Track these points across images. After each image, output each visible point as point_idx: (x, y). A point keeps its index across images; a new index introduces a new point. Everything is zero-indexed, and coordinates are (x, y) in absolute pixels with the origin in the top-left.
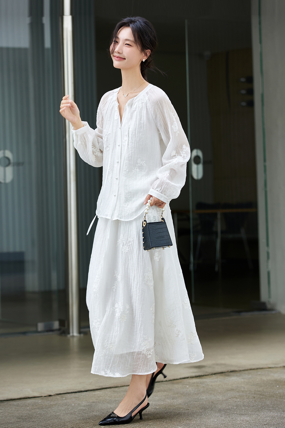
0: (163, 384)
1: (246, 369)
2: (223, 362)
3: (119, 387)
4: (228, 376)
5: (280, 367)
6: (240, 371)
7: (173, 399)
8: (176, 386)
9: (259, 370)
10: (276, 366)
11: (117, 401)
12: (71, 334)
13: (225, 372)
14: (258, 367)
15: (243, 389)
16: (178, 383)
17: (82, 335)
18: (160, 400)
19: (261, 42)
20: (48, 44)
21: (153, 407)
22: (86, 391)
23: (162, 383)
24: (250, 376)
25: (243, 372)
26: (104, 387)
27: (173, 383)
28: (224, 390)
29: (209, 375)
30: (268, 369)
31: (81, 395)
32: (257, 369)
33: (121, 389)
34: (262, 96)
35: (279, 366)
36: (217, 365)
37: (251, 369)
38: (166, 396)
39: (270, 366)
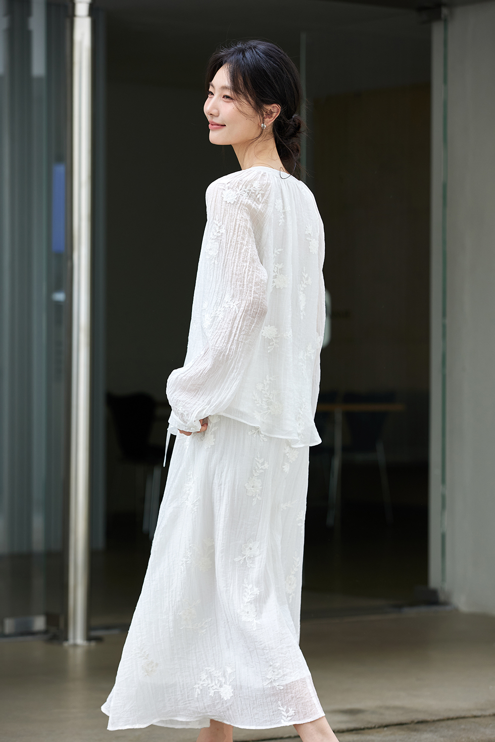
1: (441, 717)
2: (397, 703)
4: (416, 730)
5: (490, 716)
6: (434, 721)
9: (461, 720)
10: (484, 713)
12: (71, 641)
13: (407, 724)
14: (458, 714)
17: (93, 644)
19: (445, 81)
20: (38, 67)
24: (451, 733)
25: (438, 723)
29: (374, 728)
30: (473, 720)
32: (457, 718)
34: (445, 187)
35: (487, 713)
36: (388, 708)
37: (448, 719)
39: (475, 713)
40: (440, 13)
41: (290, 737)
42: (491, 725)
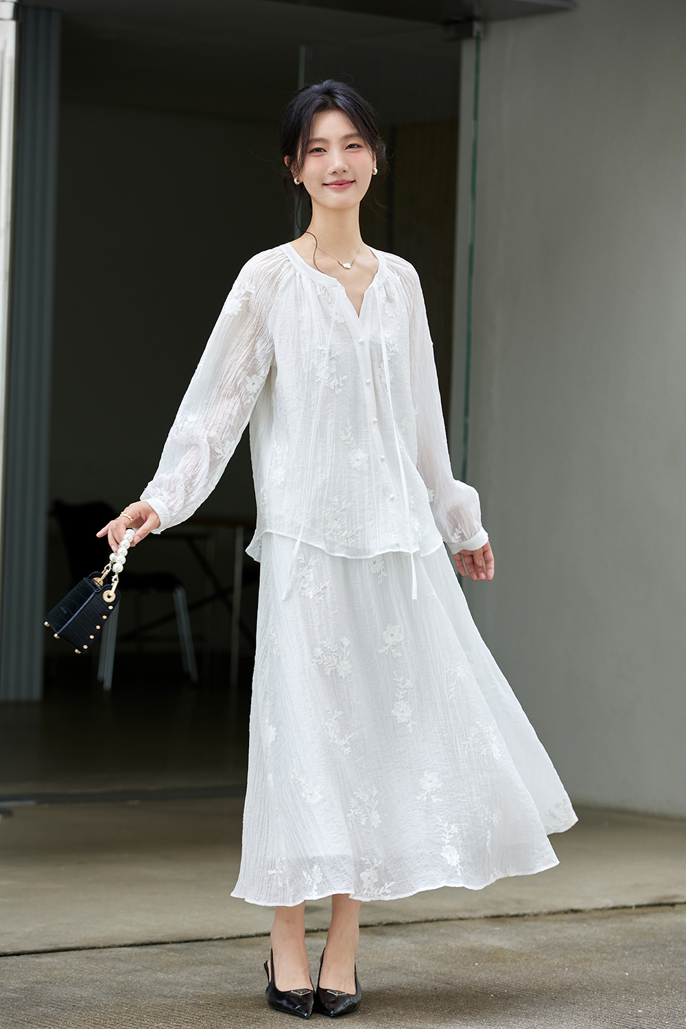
0: (213, 946)
1: (418, 919)
3: (99, 948)
4: (382, 934)
5: (480, 918)
7: (240, 984)
8: (248, 952)
9: (441, 923)
10: (473, 915)
11: (97, 981)
13: (372, 926)
14: (439, 916)
15: (414, 968)
16: (252, 946)
18: (208, 984)
21: (190, 1000)
22: (18, 954)
23: (211, 943)
24: (426, 938)
25: (411, 926)
26: (62, 946)
27: (238, 946)
28: (372, 969)
31: (6, 964)
32: (438, 920)
33: (106, 953)
35: (477, 915)
37: (426, 921)
38: (222, 974)
39: (461, 915)
40: (471, 29)
41: (221, 939)
42: (478, 930)
